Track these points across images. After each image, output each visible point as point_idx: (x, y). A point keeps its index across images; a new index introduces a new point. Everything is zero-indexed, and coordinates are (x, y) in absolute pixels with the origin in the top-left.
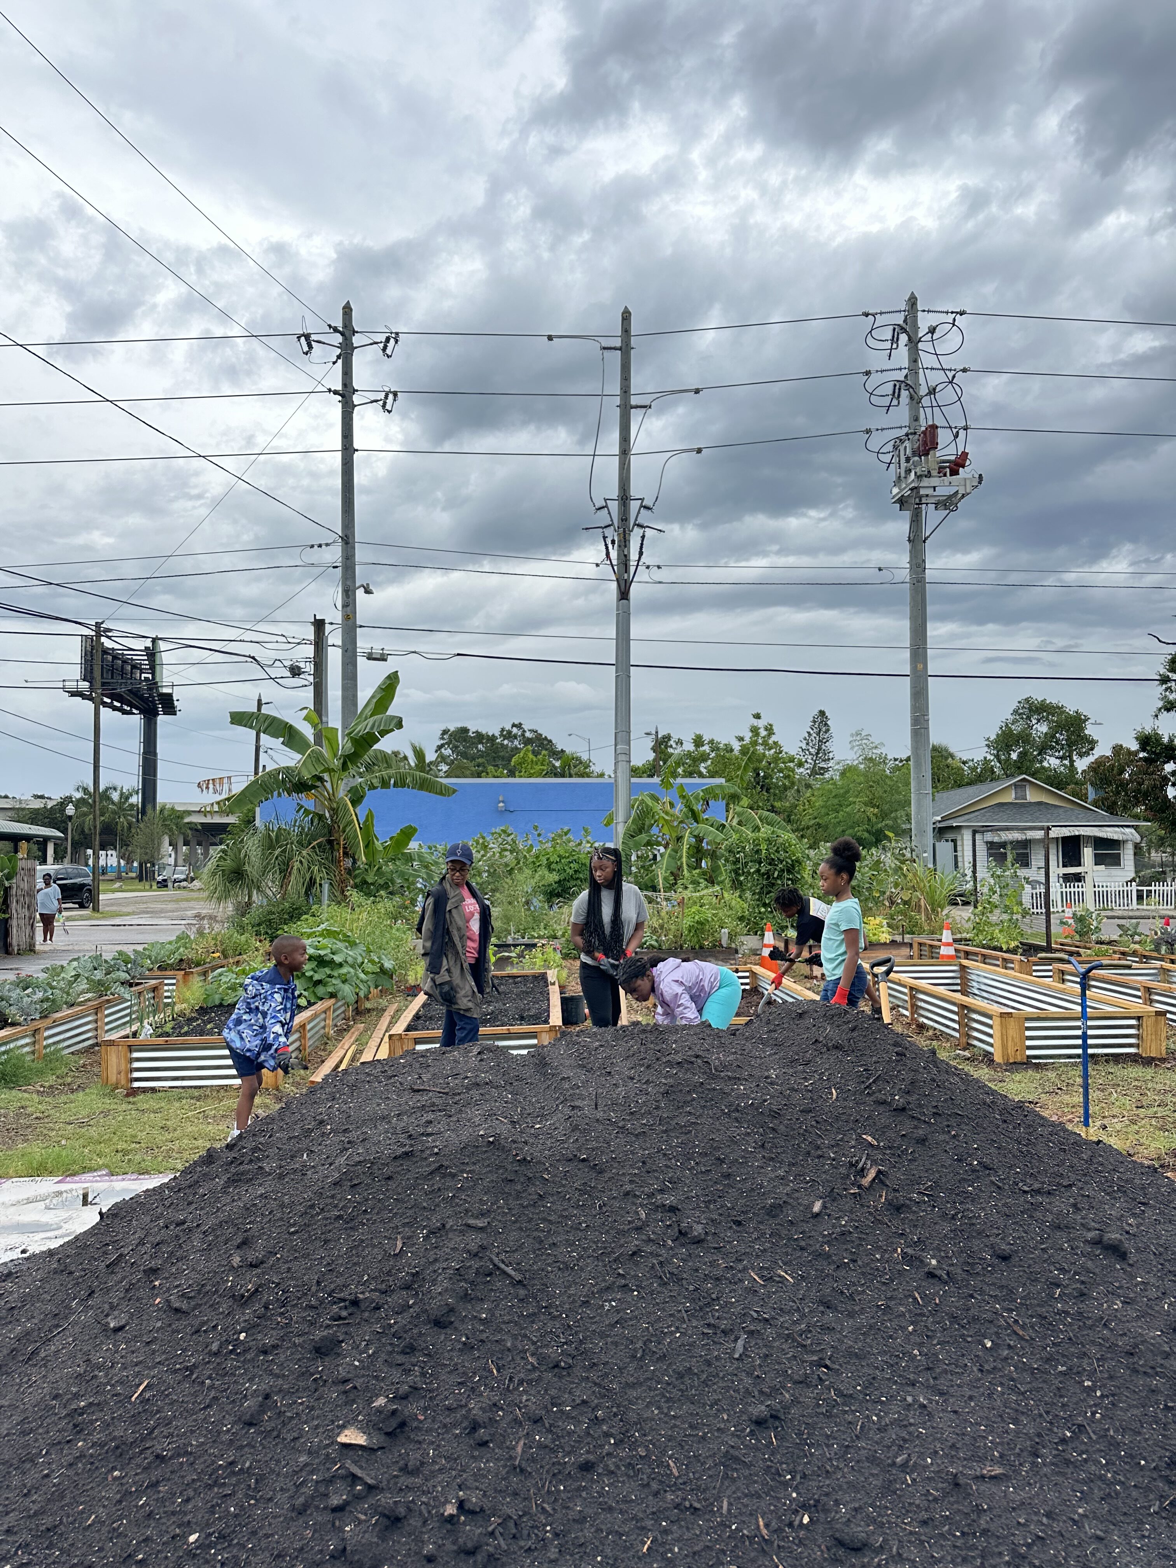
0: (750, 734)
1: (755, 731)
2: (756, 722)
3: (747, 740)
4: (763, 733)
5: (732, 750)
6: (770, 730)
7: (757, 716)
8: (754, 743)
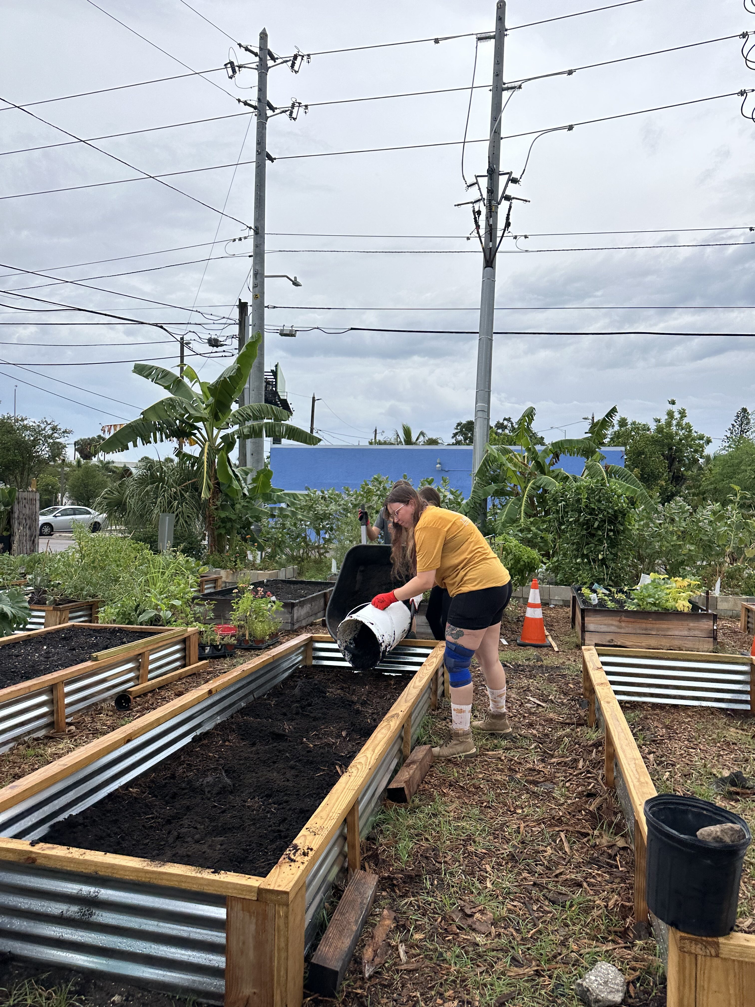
0: (667, 417)
1: (670, 414)
2: (670, 407)
3: (663, 422)
4: (677, 415)
5: (649, 429)
6: (683, 414)
7: (673, 403)
8: (669, 424)
